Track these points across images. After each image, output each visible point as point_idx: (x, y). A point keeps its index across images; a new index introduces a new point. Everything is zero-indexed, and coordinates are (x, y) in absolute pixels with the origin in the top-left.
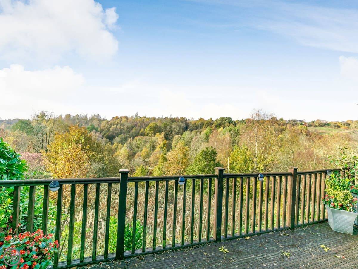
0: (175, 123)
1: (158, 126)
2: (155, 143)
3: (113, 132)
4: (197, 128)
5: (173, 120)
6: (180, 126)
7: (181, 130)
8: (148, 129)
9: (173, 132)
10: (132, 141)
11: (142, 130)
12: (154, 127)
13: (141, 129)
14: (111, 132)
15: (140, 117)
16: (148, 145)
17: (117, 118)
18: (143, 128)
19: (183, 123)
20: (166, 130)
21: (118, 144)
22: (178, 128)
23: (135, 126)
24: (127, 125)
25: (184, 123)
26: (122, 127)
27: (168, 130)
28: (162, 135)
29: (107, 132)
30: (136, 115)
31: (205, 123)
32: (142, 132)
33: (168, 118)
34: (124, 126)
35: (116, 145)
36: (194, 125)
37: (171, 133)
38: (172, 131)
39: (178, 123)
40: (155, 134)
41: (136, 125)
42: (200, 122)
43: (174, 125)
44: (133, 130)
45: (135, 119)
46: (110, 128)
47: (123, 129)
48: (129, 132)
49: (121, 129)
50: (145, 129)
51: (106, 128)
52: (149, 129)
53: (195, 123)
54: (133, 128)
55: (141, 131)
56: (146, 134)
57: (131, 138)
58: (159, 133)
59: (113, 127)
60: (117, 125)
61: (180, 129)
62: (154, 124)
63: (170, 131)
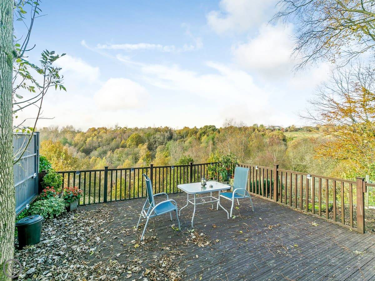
0: (159, 133)
1: (141, 136)
2: (138, 155)
3: (90, 145)
4: (182, 137)
6: (164, 136)
7: (166, 140)
9: (157, 142)
10: (112, 154)
11: (123, 141)
12: (136, 138)
14: (88, 146)
15: (121, 128)
16: (130, 157)
17: (94, 130)
20: (149, 141)
21: (96, 158)
22: (162, 138)
23: (115, 138)
24: (106, 136)
25: (168, 132)
26: (100, 140)
27: (152, 140)
28: (145, 146)
29: (83, 145)
30: (116, 126)
31: (190, 132)
32: (123, 144)
33: (152, 128)
34: (102, 138)
35: (94, 159)
36: (179, 135)
37: (155, 144)
38: (155, 142)
39: (162, 132)
40: (137, 145)
41: (117, 137)
42: (185, 131)
43: (158, 135)
44: (113, 142)
45: (115, 129)
46: (86, 141)
47: (101, 141)
48: (109, 144)
49: (99, 141)
50: (126, 141)
51: (82, 140)
52: (131, 140)
53: (179, 132)
54: (113, 139)
56: (128, 145)
57: (111, 151)
58: (141, 144)
59: (88, 140)
60: (93, 137)
61: (164, 139)
62: (136, 134)
63: (153, 142)
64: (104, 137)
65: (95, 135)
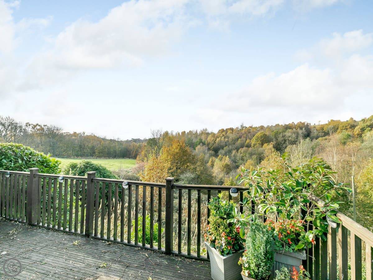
0: (290, 130)
1: (266, 135)
2: (262, 155)
4: (326, 134)
5: (287, 127)
6: (298, 134)
8: (254, 140)
9: (287, 141)
10: (236, 153)
11: (248, 141)
12: (261, 137)
13: (246, 140)
14: (217, 145)
15: (246, 128)
16: (254, 157)
17: (223, 131)
18: (249, 139)
19: (301, 129)
20: (277, 140)
21: (223, 156)
22: (294, 136)
23: (240, 137)
24: (232, 136)
25: (304, 129)
26: (226, 139)
27: (280, 139)
28: (271, 146)
29: (213, 144)
30: (242, 126)
32: (248, 143)
33: (281, 125)
34: (228, 138)
35: (221, 157)
36: (321, 131)
37: (284, 143)
38: (285, 141)
39: (294, 130)
40: (262, 145)
41: (242, 136)
42: (331, 126)
44: (238, 142)
45: (240, 129)
46: (216, 141)
47: (228, 141)
48: (234, 144)
49: (226, 141)
50: (251, 140)
51: (213, 140)
52: (256, 139)
53: (322, 128)
54: (238, 139)
55: (246, 142)
56: (252, 145)
57: (236, 150)
58: (267, 144)
59: (218, 140)
60: (221, 138)
62: (261, 133)
63: (282, 141)
64: (230, 137)
65: (223, 135)
